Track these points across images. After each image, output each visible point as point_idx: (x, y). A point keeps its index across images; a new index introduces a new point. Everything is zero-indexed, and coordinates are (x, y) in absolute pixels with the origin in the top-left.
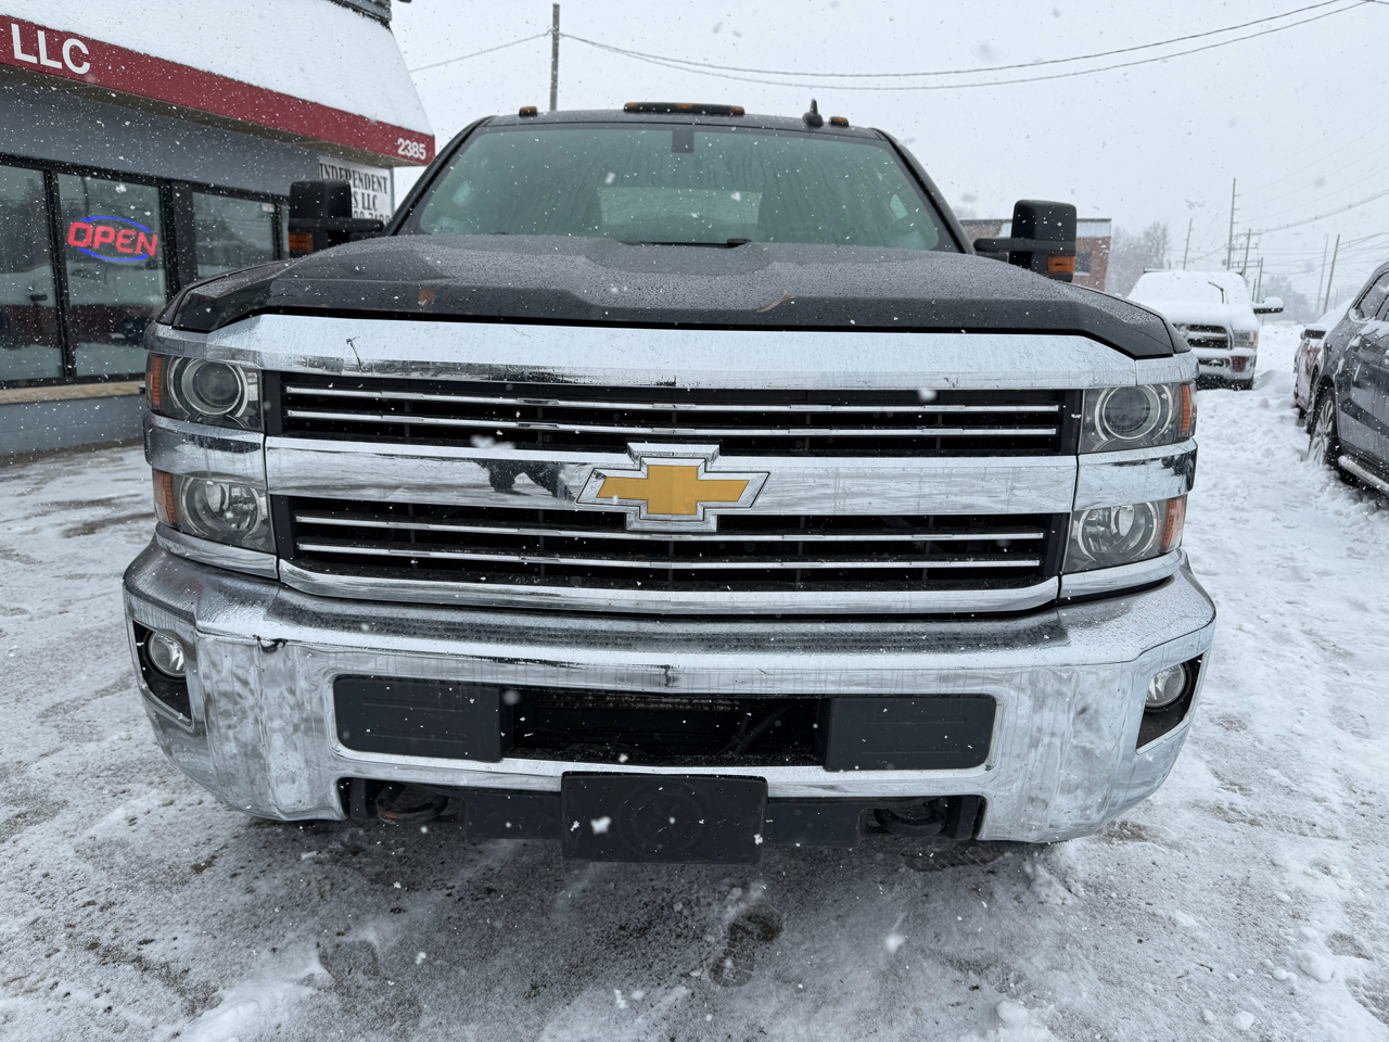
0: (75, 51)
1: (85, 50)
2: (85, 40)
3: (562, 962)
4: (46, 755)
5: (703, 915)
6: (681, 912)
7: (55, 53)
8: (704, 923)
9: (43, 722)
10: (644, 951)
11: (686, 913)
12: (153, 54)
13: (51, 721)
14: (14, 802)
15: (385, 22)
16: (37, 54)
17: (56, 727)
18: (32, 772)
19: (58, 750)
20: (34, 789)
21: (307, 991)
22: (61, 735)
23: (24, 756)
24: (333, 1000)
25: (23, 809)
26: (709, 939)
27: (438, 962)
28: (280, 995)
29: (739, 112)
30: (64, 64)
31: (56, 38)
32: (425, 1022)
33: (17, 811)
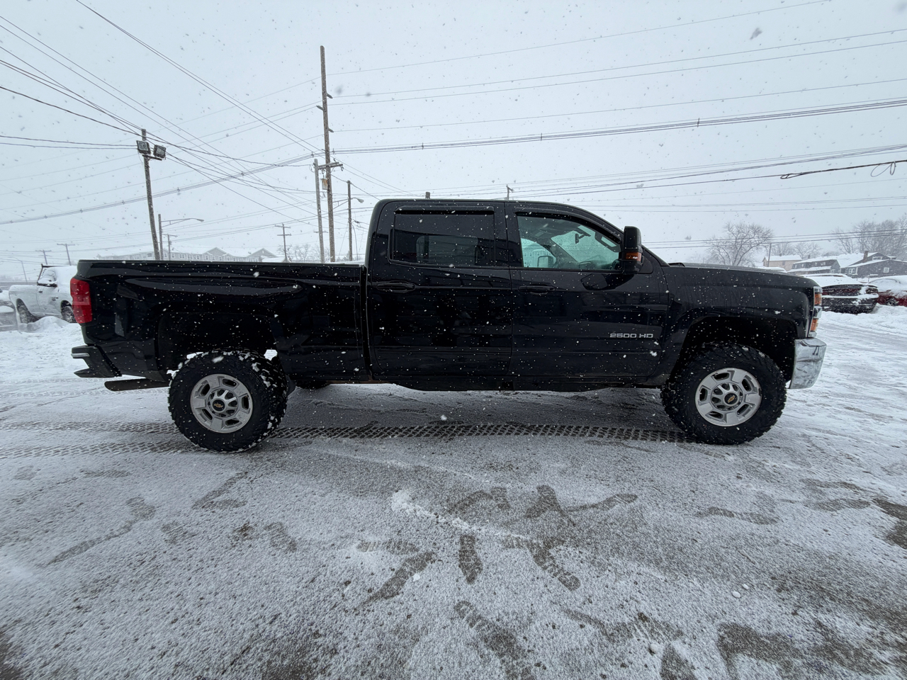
4: (791, 502)
9: (777, 518)
13: (773, 516)
14: (821, 492)
17: (773, 512)
18: (803, 498)
19: (783, 500)
20: (809, 492)
22: (775, 506)
23: (801, 507)
25: (819, 488)
33: (822, 489)
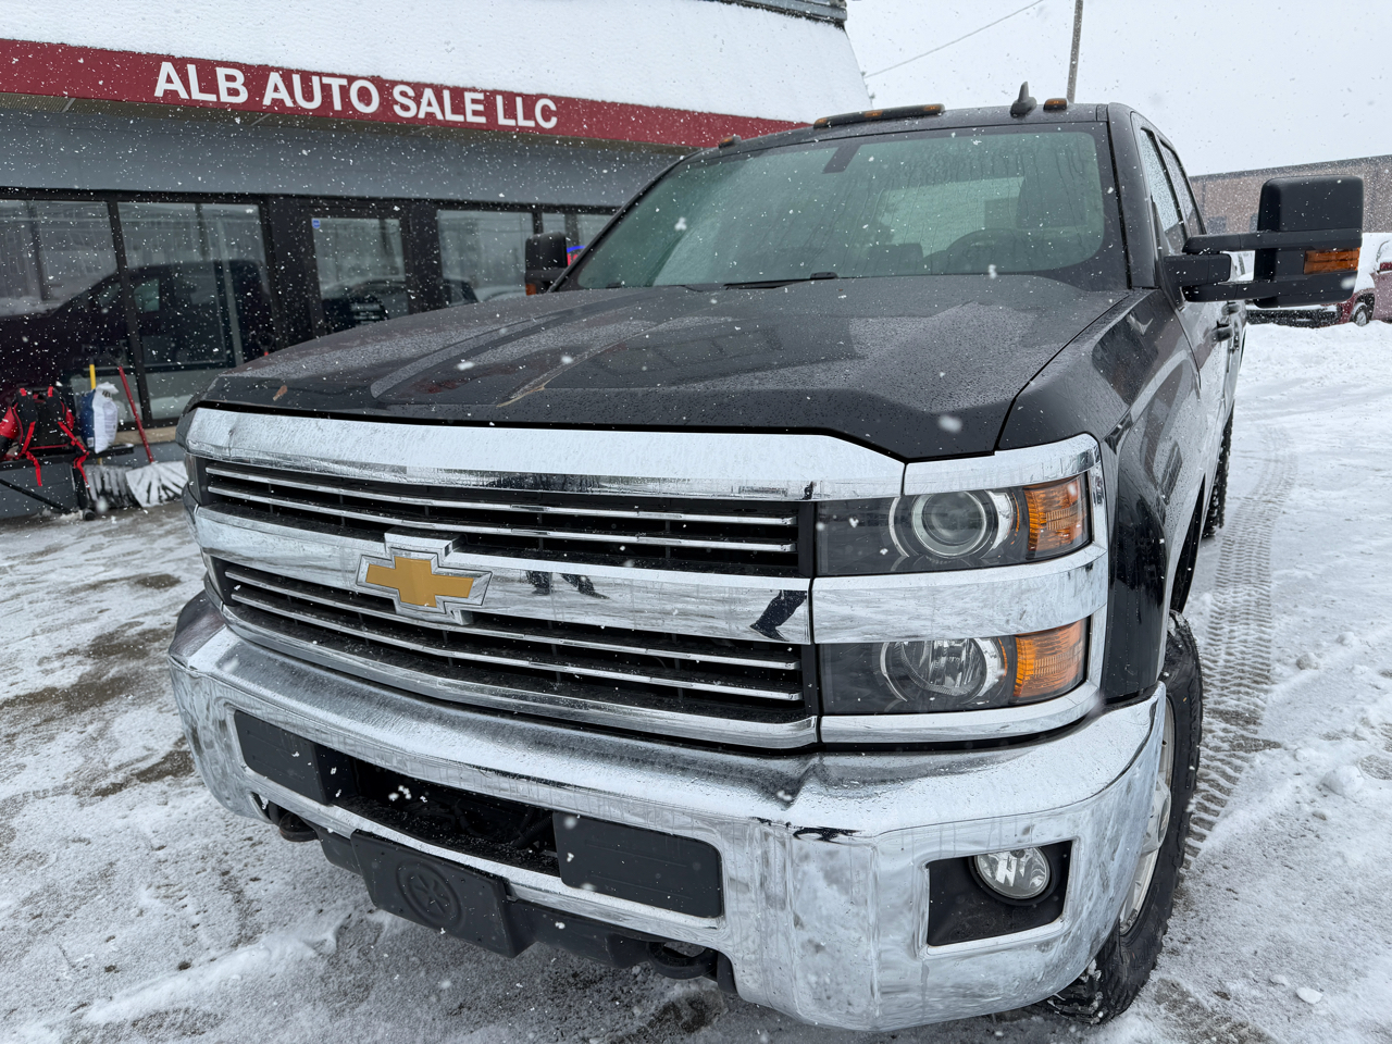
0: (545, 109)
1: (553, 107)
2: (554, 99)
3: (501, 990)
5: (652, 985)
6: (636, 976)
7: (529, 114)
8: (646, 993)
10: (572, 1004)
11: (639, 978)
12: (609, 100)
15: (839, 24)
16: (515, 118)
21: (311, 953)
24: (321, 967)
26: (635, 1011)
27: (414, 959)
28: (289, 950)
29: (935, 111)
30: (537, 123)
31: (530, 101)
32: (363, 1007)
